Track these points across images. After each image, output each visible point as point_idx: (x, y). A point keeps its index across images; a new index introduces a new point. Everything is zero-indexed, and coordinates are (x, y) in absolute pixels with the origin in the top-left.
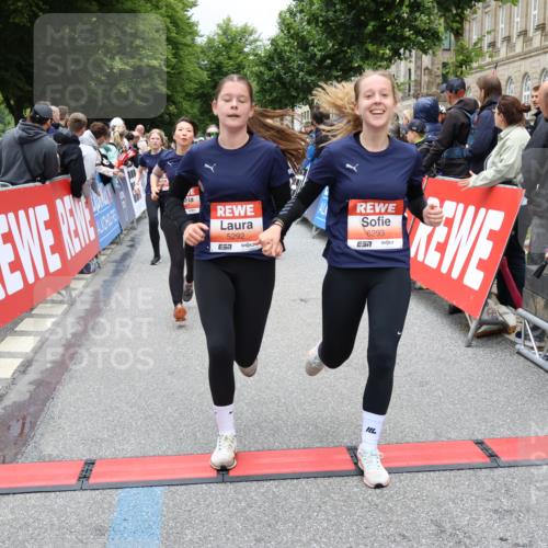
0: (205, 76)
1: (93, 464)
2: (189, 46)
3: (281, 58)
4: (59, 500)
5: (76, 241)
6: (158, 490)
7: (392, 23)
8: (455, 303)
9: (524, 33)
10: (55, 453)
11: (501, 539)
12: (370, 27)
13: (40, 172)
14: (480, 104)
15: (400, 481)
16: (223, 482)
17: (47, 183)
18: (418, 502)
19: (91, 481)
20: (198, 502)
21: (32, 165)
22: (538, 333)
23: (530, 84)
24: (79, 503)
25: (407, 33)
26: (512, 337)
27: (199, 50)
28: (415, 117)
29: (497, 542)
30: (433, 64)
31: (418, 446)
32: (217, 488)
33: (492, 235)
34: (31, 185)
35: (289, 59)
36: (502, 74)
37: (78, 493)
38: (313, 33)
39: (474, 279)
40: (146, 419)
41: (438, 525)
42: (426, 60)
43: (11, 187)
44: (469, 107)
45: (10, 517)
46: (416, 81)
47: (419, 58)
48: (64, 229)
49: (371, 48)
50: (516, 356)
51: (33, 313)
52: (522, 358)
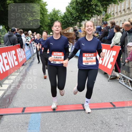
0: (49, 21)
1: (25, 108)
2: (46, 14)
3: (66, 17)
4: (17, 116)
5: (21, 58)
6: (40, 114)
7: (91, 9)
8: (105, 72)
9: (120, 11)
10: (17, 106)
11: (116, 124)
12: (86, 10)
13: (13, 43)
14: (111, 27)
15: (94, 112)
16: (54, 112)
17: (15, 45)
18: (98, 116)
19: (25, 112)
20: (49, 117)
21: (11, 41)
22: (124, 78)
23: (122, 23)
24: (22, 117)
25: (95, 11)
26: (118, 79)
27: (48, 15)
28: (96, 30)
29: (115, 125)
30: (100, 18)
31: (98, 104)
32: (53, 114)
33: (114, 56)
34: (11, 46)
35: (68, 17)
37: (22, 115)
38: (73, 11)
39: (110, 66)
40: (37, 98)
41: (102, 122)
42: (99, 17)
43: (6, 46)
44: (108, 28)
45: (7, 120)
46: (96, 22)
47: (97, 17)
48: (18, 56)
49: (86, 14)
50: (119, 83)
51: (12, 74)
52: (120, 84)
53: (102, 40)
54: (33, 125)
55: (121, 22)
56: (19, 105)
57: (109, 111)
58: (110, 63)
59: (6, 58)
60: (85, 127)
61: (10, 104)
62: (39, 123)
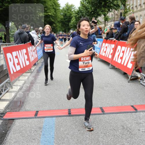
0: (62, 17)
1: (38, 112)
2: (58, 10)
3: (81, 12)
4: (30, 120)
5: (33, 58)
6: (54, 118)
7: (108, 3)
8: (125, 72)
9: (140, 5)
10: (29, 109)
11: (139, 130)
13: (24, 41)
15: (113, 116)
16: (70, 116)
17: (26, 44)
18: (118, 121)
19: (38, 116)
20: (64, 121)
21: (22, 39)
24: (35, 121)
25: (112, 5)
26: (139, 80)
27: (61, 11)
30: (118, 13)
31: (117, 107)
32: (68, 118)
34: (22, 44)
35: (83, 12)
36: (135, 15)
37: (35, 119)
39: (130, 66)
40: (50, 101)
41: (123, 127)
42: (116, 12)
43: (17, 45)
45: (19, 125)
46: (114, 17)
47: (114, 12)
48: (30, 55)
49: (103, 9)
50: (140, 85)
51: (23, 75)
52: (142, 85)
53: (121, 37)
54: (48, 130)
55: (142, 17)
56: (31, 108)
57: (130, 115)
58: (130, 62)
59: (16, 57)
60: (104, 132)
61: (22, 107)
62: (54, 128)
